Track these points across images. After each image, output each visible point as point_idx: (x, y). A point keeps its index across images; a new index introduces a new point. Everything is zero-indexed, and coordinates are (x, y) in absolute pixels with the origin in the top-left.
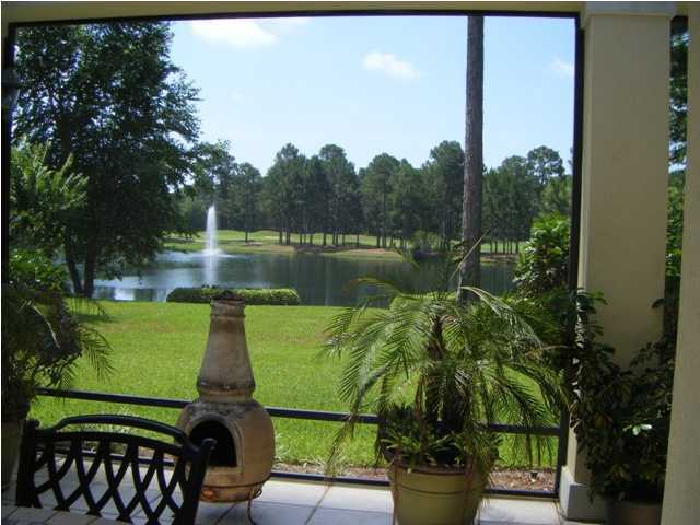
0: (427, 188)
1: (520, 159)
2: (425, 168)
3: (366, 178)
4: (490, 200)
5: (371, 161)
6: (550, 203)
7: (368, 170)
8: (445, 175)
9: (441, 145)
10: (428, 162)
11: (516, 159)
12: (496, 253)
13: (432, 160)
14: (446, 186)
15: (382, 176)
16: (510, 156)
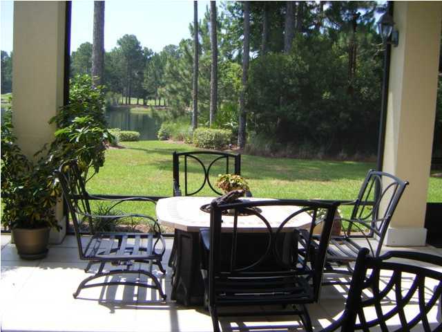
0: (114, 64)
1: (174, 47)
2: (114, 52)
3: (76, 59)
4: (155, 72)
5: (79, 47)
6: (168, 73)
7: (77, 52)
8: (126, 56)
9: (124, 37)
10: (116, 48)
11: (172, 47)
12: (160, 105)
13: (118, 47)
14: (127, 64)
15: (86, 57)
16: (168, 45)
